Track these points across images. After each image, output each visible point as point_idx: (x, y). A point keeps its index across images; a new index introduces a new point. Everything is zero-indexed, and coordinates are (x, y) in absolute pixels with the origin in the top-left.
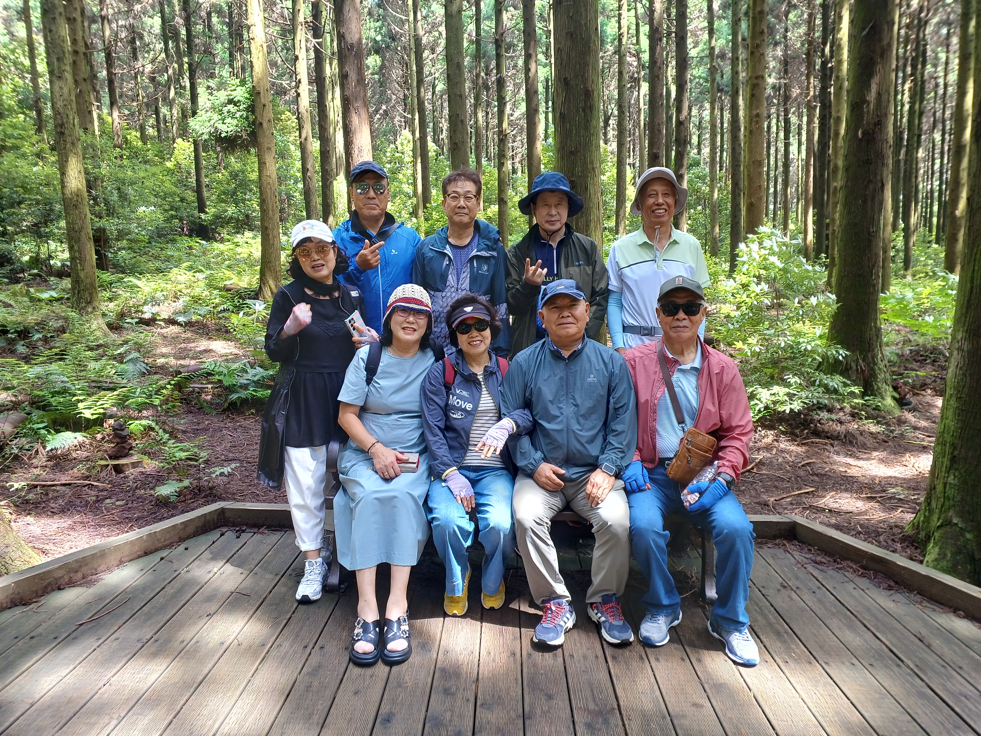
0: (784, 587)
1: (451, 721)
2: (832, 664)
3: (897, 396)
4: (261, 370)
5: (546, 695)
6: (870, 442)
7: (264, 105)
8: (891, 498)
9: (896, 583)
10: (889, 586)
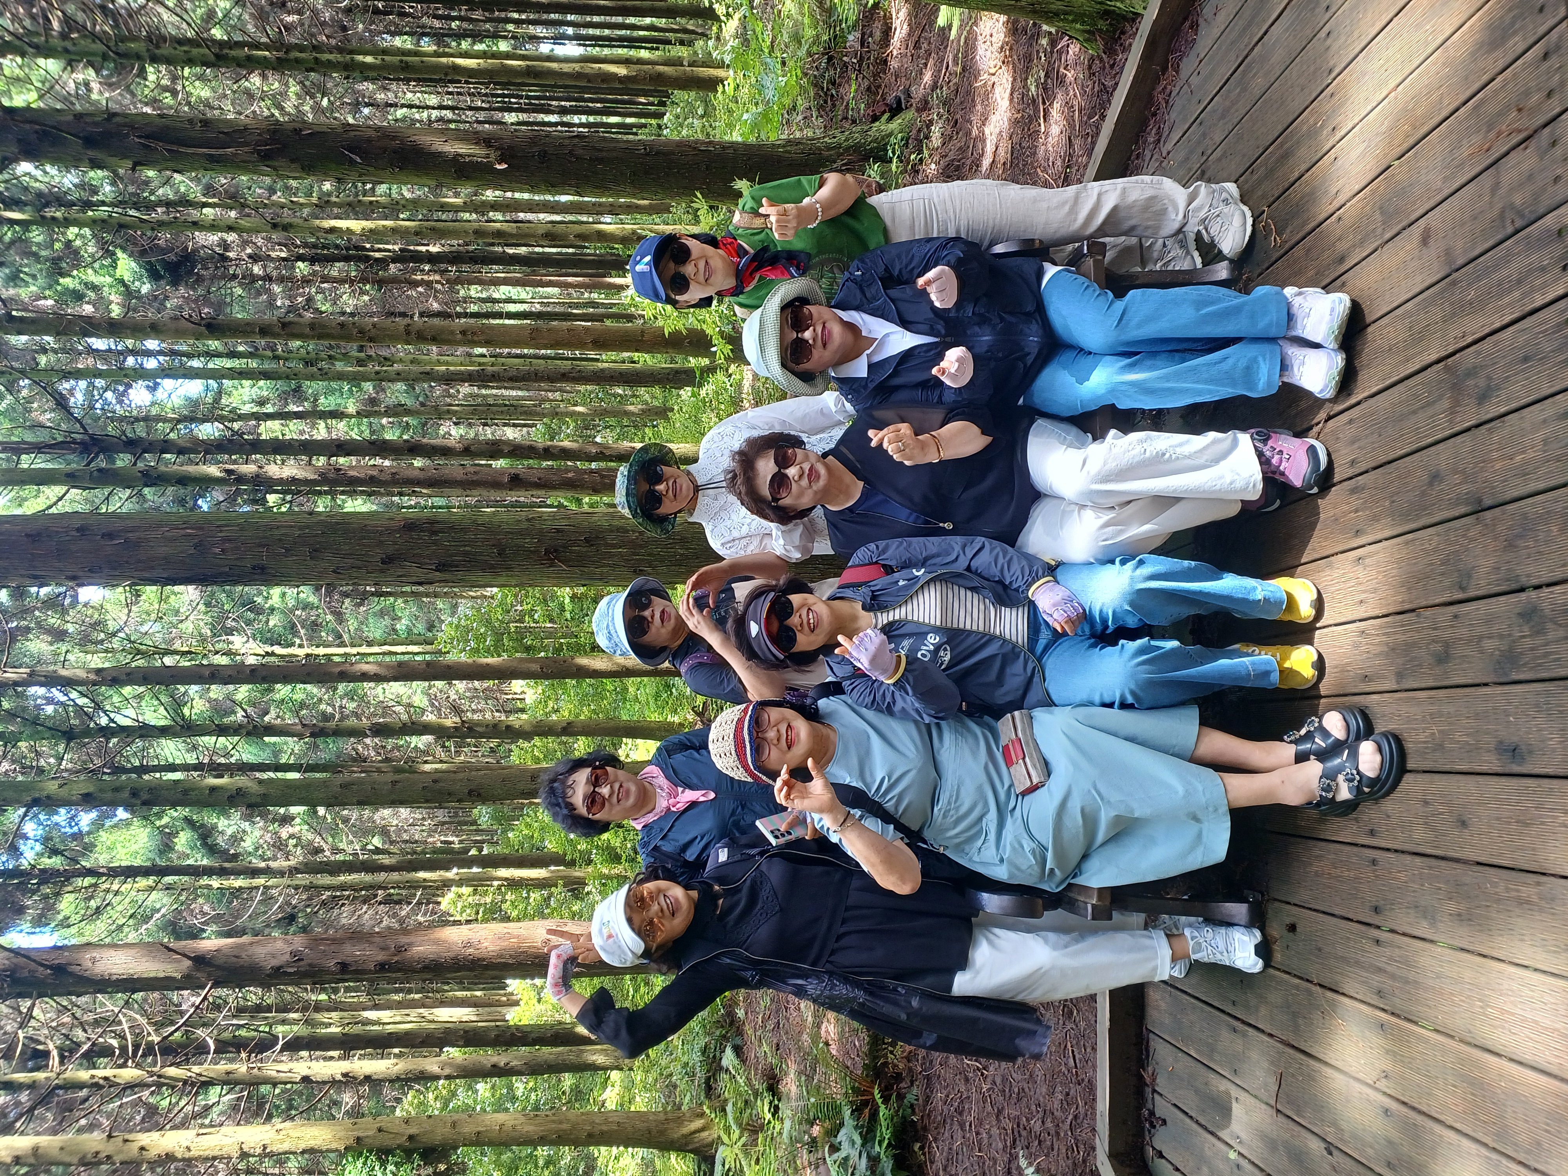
0: (1203, 173)
1: (1501, 637)
2: (1331, 63)
3: (886, 116)
4: (843, 1132)
5: (1431, 484)
6: (956, 144)
7: (380, 1130)
8: (1045, 89)
9: (1185, 19)
10: (1191, 27)
